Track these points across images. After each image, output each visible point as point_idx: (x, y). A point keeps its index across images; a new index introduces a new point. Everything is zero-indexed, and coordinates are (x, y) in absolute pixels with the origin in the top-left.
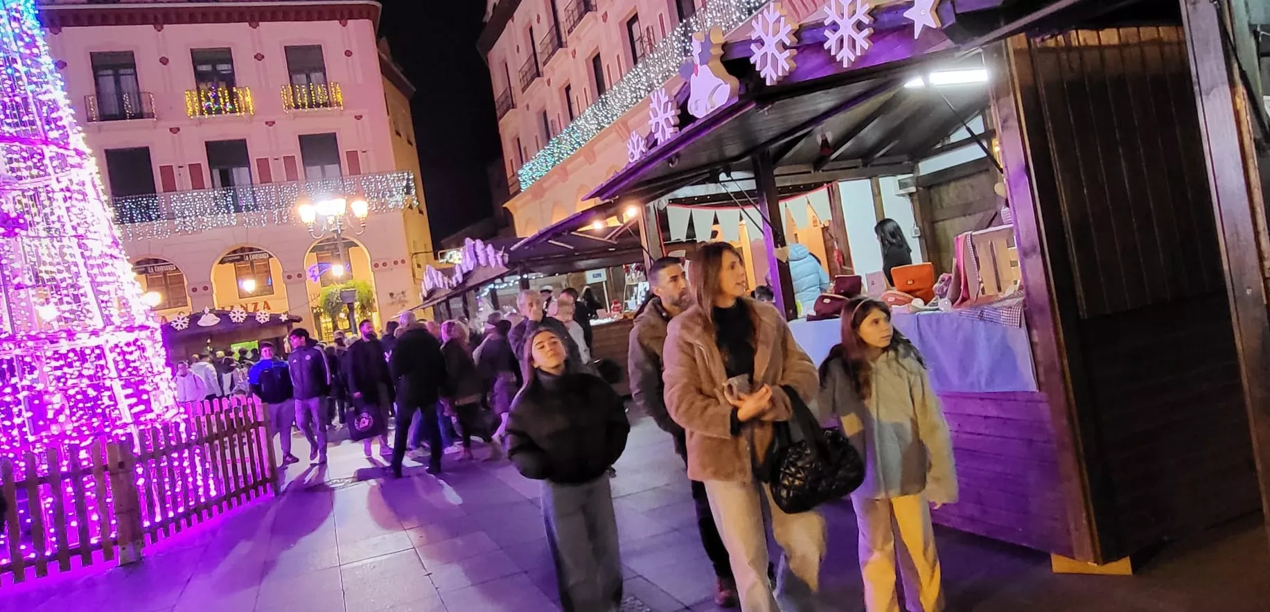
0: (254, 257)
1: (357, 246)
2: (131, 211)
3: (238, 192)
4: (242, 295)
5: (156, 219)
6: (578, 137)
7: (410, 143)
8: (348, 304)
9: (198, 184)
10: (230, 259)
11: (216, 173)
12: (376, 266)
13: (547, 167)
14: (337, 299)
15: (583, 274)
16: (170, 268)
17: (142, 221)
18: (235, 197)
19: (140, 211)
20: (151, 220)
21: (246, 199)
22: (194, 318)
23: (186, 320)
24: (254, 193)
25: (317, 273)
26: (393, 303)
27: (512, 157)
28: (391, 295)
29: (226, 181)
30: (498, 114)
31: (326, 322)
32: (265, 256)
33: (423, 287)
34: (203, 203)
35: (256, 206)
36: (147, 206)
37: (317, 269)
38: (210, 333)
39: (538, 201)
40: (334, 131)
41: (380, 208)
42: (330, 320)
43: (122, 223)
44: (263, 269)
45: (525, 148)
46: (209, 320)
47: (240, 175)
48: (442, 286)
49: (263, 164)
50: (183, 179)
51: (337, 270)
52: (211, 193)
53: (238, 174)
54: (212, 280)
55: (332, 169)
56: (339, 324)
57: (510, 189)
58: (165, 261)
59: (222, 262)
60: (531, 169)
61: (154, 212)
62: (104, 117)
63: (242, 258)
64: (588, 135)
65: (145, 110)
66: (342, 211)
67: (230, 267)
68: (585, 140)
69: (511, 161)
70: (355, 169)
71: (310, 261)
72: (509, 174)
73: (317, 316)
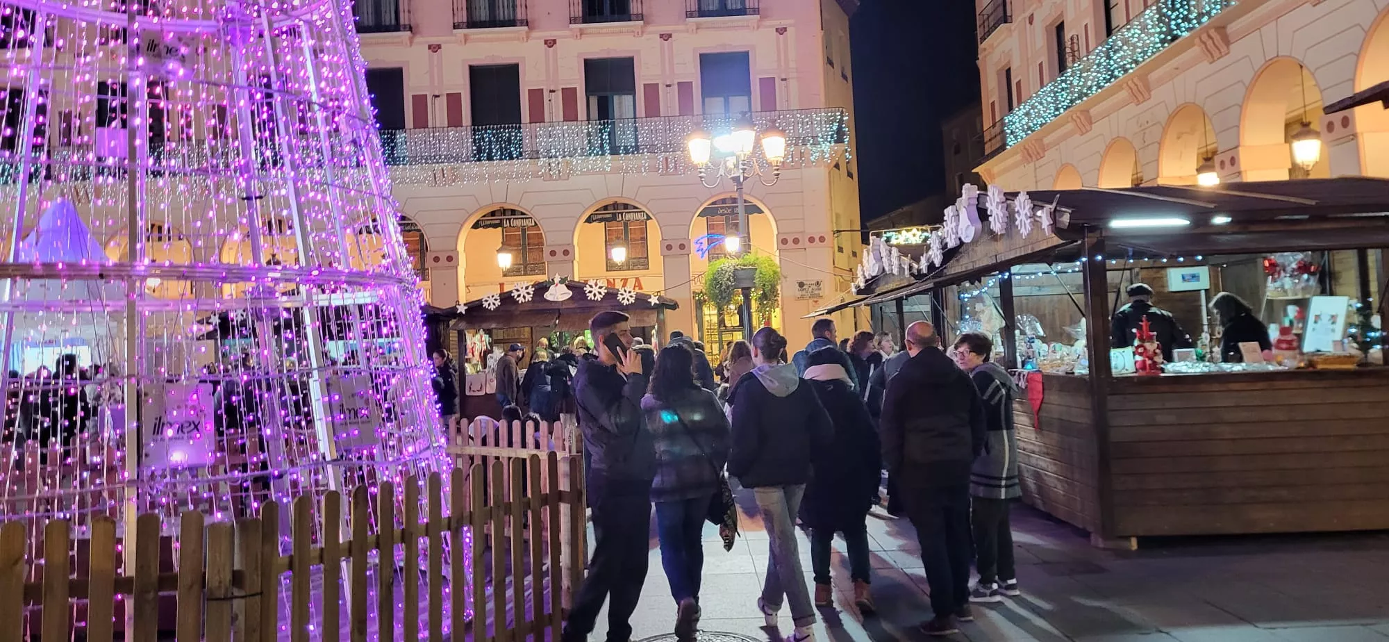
0: (628, 217)
1: (761, 212)
2: (490, 145)
3: (617, 129)
4: (610, 266)
5: (517, 157)
6: (1122, 58)
7: (845, 77)
8: (743, 289)
9: (570, 115)
10: (600, 217)
11: (594, 101)
12: (784, 241)
13: (1057, 109)
14: (728, 279)
15: (1163, 272)
16: (527, 223)
17: (501, 159)
18: (612, 134)
19: (501, 145)
20: (511, 158)
21: (626, 139)
22: (541, 289)
23: (531, 290)
24: (636, 128)
25: (705, 246)
26: (802, 297)
27: (995, 97)
28: (801, 285)
29: (605, 112)
30: (980, 34)
31: (710, 313)
32: (641, 217)
33: (860, 273)
34: (573, 140)
35: (637, 148)
36: (509, 138)
37: (705, 241)
38: (555, 311)
39: (1032, 165)
40: (746, 50)
41: (796, 159)
42: (716, 312)
43: (479, 160)
44: (639, 236)
45: (1019, 84)
46: (558, 294)
47: (622, 105)
48: (895, 271)
49: (652, 90)
50: (554, 107)
51: (732, 244)
52: (583, 129)
53: (620, 103)
54: (575, 242)
55: (739, 102)
56: (727, 318)
57: (987, 146)
58: (523, 214)
59: (589, 220)
60: (1027, 114)
61: (516, 150)
62: (472, 24)
63: (614, 218)
64: (1145, 53)
65: (519, 17)
66: (749, 149)
67: (599, 227)
68: (1136, 62)
69: (993, 104)
70: (769, 103)
71: (698, 230)
72: (987, 123)
73: (700, 304)
